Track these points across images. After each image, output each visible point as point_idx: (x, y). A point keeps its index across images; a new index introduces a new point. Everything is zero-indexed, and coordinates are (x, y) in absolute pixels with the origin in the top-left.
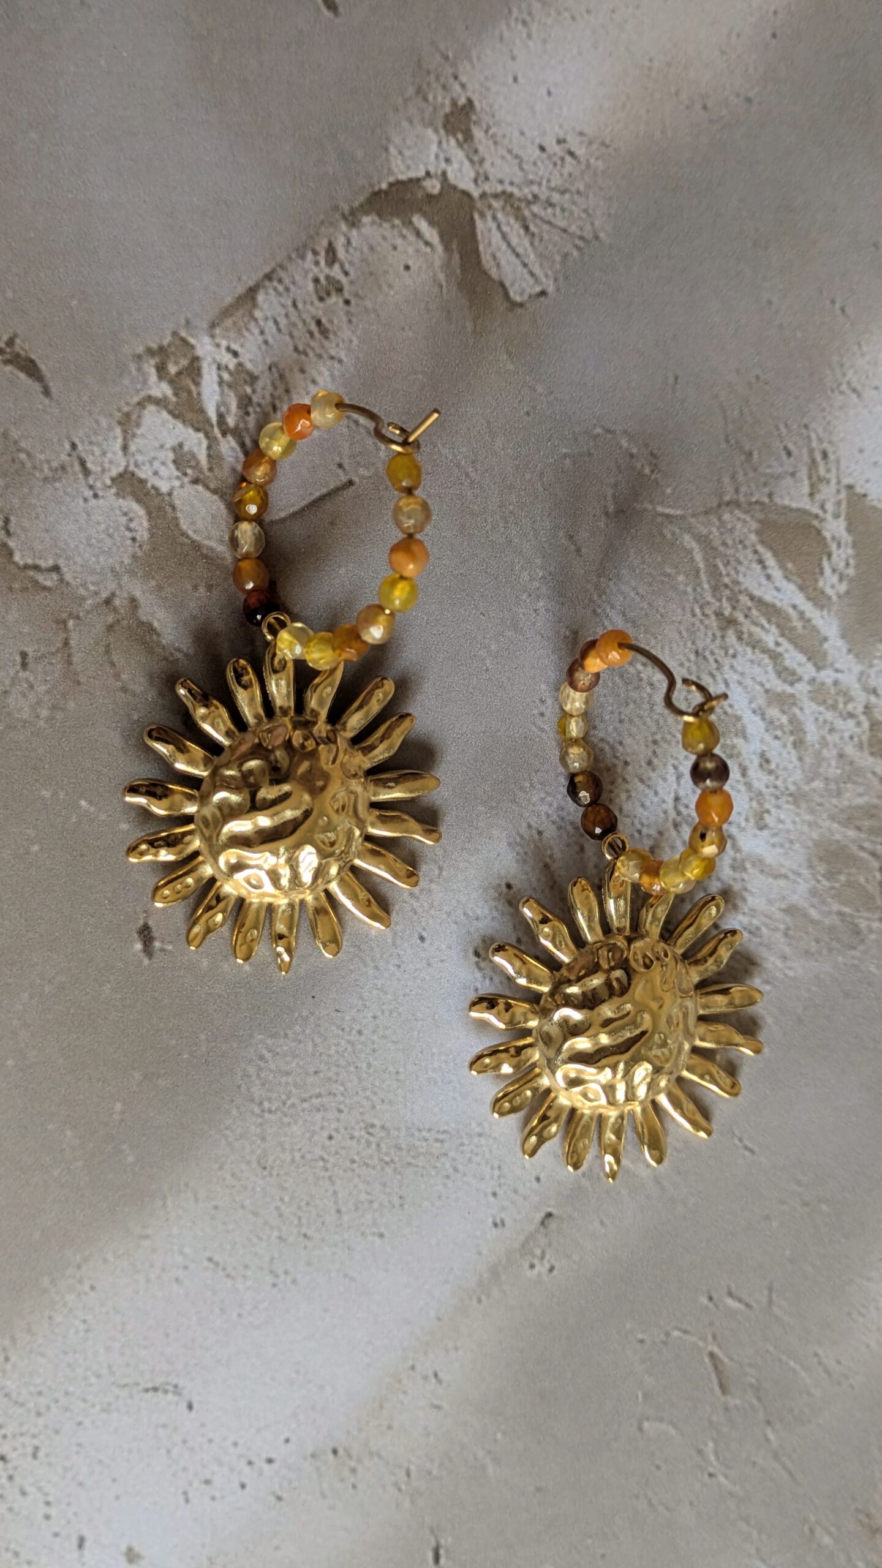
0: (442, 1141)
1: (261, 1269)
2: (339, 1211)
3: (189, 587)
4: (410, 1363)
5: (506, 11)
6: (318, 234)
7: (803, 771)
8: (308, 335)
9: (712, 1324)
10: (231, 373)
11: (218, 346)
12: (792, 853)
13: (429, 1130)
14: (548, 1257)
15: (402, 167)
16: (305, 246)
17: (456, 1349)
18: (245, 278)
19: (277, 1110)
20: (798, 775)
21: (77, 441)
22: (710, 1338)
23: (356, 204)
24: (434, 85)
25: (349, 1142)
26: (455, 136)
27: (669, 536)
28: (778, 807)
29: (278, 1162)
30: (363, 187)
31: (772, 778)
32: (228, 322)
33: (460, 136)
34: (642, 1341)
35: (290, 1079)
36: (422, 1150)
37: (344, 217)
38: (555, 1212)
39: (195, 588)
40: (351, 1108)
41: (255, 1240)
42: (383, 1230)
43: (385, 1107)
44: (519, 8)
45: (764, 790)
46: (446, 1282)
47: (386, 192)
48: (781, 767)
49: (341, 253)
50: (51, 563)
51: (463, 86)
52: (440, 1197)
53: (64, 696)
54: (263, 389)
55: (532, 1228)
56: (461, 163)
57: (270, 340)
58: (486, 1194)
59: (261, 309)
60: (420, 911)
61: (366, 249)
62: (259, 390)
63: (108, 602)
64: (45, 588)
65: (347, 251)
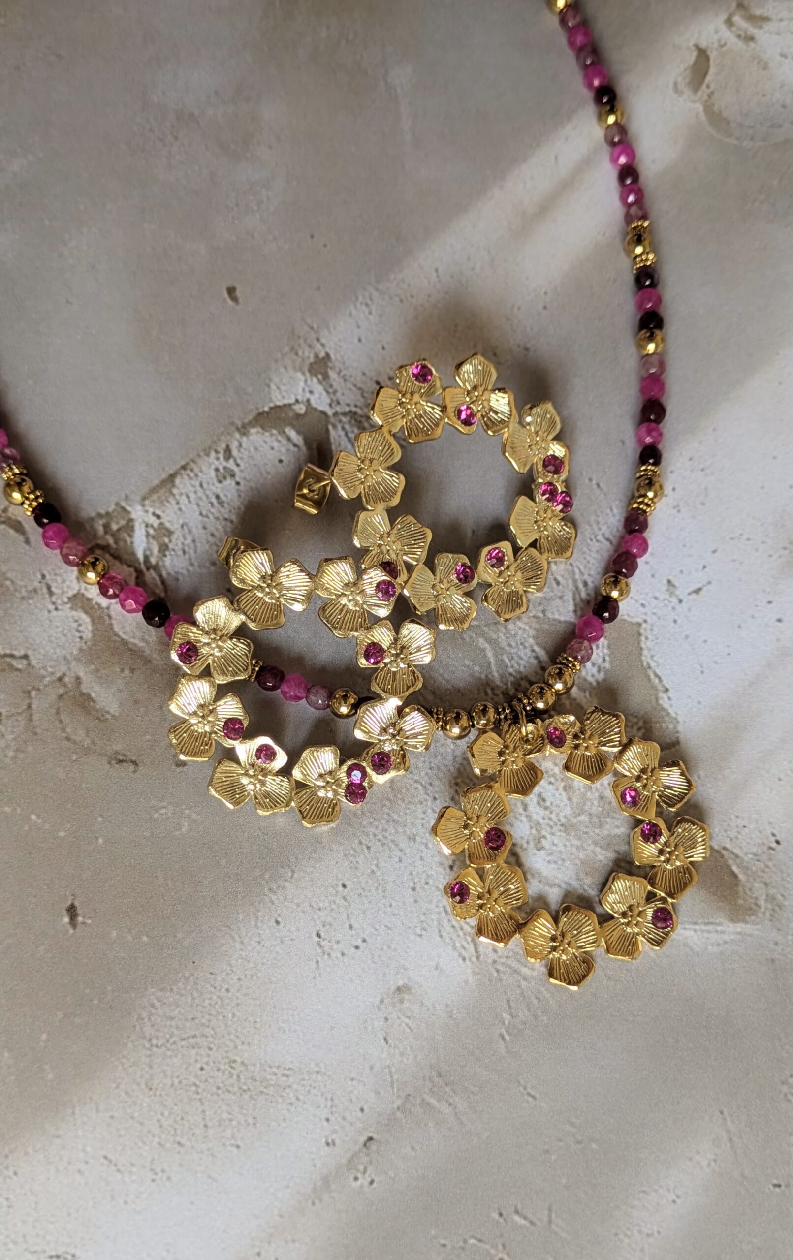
0: (288, 1076)
1: (144, 1167)
2: (206, 1126)
3: (118, 670)
4: (257, 1250)
5: (354, 298)
6: (219, 440)
7: (572, 808)
8: (209, 505)
9: (501, 1236)
10: (155, 530)
11: (147, 512)
12: (564, 869)
13: (278, 1067)
14: (368, 1173)
15: (279, 397)
16: (210, 448)
17: (294, 1241)
18: (167, 468)
19: (161, 1046)
20: (568, 811)
21: (46, 573)
22: (500, 1247)
23: (246, 421)
24: (303, 345)
25: (216, 1073)
26: (316, 376)
27: (467, 640)
28: (553, 834)
29: (161, 1085)
30: (252, 410)
31: (548, 812)
32: (155, 497)
33: (320, 377)
34: (444, 1246)
35: (173, 1023)
36: (272, 1082)
37: (238, 429)
38: (375, 1136)
39: (122, 670)
40: (219, 1047)
41: (140, 1144)
42: (239, 1143)
43: (245, 1047)
44: (364, 296)
45: (542, 821)
46: (288, 1187)
47: (267, 413)
48: (554, 804)
49: (235, 452)
50: (22, 653)
51: (323, 345)
52: (284, 1119)
53: (25, 742)
54: (177, 539)
55: (357, 1148)
56: (321, 394)
57: (183, 508)
58: (321, 1119)
59: (178, 488)
60: (276, 902)
61: (252, 450)
62: (174, 540)
63: (60, 679)
64: (17, 670)
65: (239, 451)
